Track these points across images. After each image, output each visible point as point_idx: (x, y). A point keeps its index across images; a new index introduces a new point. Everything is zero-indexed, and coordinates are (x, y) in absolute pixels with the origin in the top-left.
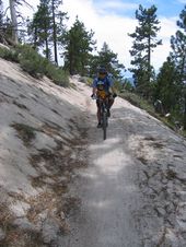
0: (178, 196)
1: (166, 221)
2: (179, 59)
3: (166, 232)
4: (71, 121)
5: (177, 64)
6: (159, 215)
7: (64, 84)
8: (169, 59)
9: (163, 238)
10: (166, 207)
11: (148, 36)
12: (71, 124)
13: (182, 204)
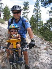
0: (39, 52)
1: (36, 60)
2: (35, 16)
5: (35, 17)
6: (34, 58)
7: (3, 23)
8: (32, 16)
10: (35, 56)
12: (6, 34)
13: (40, 54)
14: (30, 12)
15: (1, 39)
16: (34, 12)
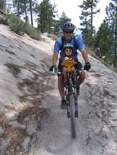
0: (110, 106)
1: (103, 120)
3: (103, 127)
4: (43, 61)
5: (110, 25)
6: (99, 117)
7: (38, 39)
8: (104, 21)
9: (101, 131)
10: (103, 113)
11: (91, 7)
12: (43, 64)
13: (112, 110)
14: (98, 11)
15: (34, 74)
16: (107, 13)
